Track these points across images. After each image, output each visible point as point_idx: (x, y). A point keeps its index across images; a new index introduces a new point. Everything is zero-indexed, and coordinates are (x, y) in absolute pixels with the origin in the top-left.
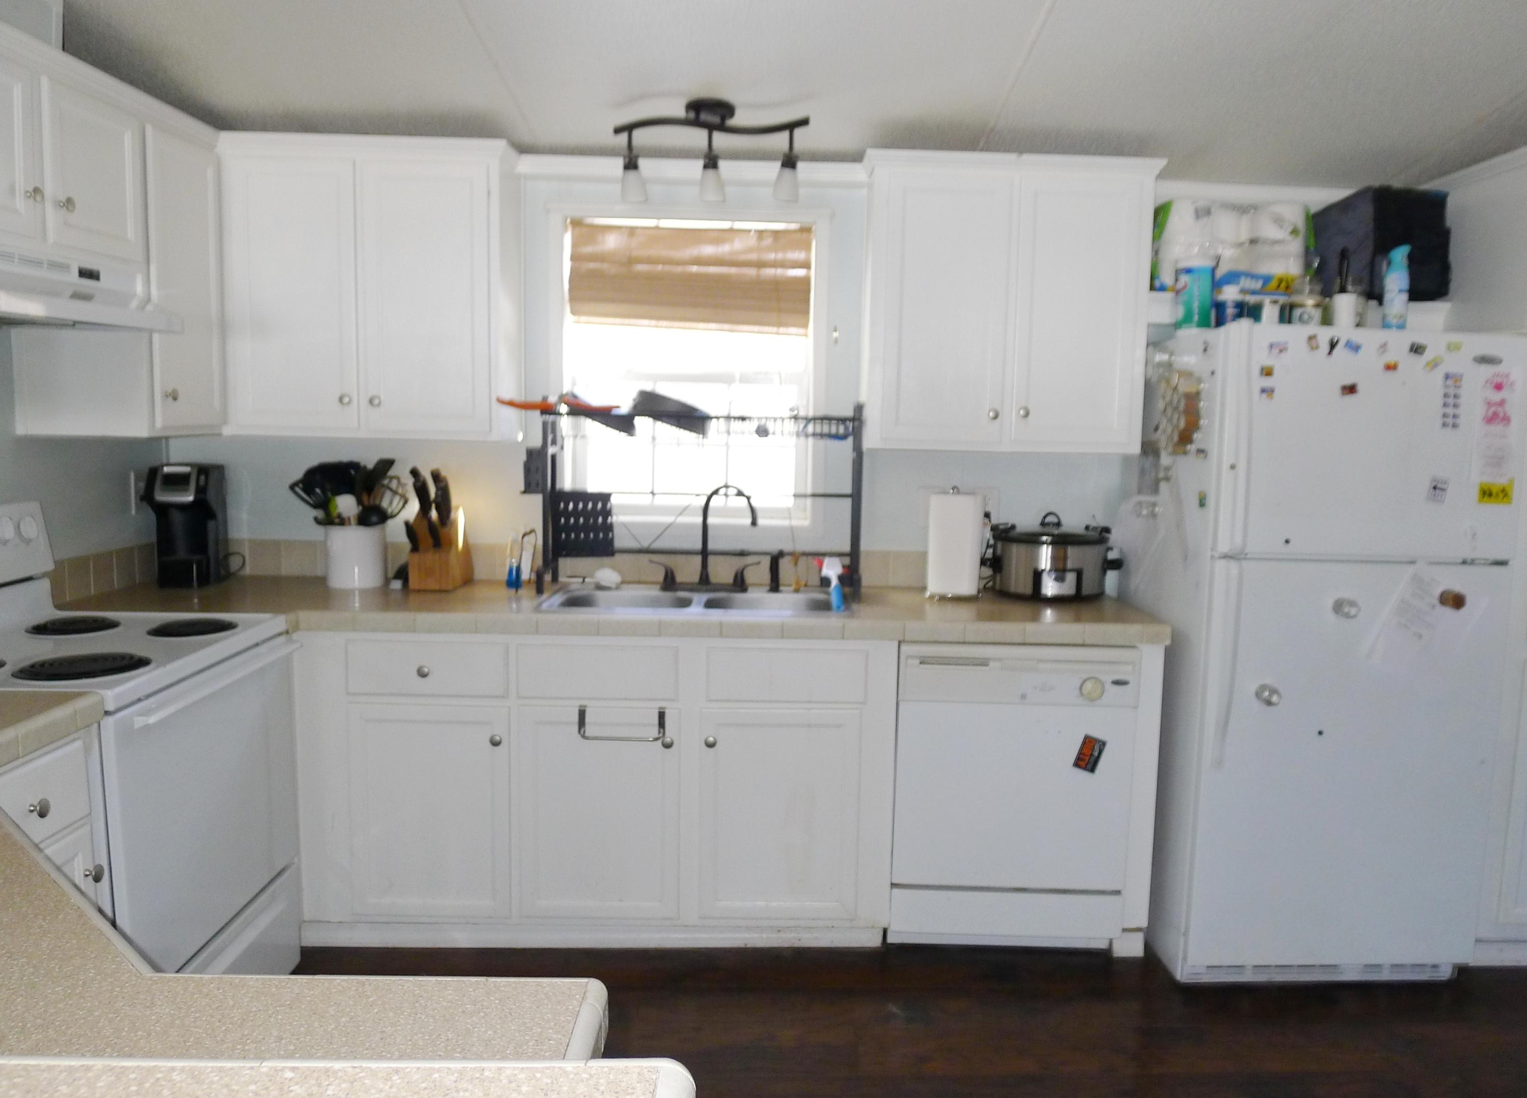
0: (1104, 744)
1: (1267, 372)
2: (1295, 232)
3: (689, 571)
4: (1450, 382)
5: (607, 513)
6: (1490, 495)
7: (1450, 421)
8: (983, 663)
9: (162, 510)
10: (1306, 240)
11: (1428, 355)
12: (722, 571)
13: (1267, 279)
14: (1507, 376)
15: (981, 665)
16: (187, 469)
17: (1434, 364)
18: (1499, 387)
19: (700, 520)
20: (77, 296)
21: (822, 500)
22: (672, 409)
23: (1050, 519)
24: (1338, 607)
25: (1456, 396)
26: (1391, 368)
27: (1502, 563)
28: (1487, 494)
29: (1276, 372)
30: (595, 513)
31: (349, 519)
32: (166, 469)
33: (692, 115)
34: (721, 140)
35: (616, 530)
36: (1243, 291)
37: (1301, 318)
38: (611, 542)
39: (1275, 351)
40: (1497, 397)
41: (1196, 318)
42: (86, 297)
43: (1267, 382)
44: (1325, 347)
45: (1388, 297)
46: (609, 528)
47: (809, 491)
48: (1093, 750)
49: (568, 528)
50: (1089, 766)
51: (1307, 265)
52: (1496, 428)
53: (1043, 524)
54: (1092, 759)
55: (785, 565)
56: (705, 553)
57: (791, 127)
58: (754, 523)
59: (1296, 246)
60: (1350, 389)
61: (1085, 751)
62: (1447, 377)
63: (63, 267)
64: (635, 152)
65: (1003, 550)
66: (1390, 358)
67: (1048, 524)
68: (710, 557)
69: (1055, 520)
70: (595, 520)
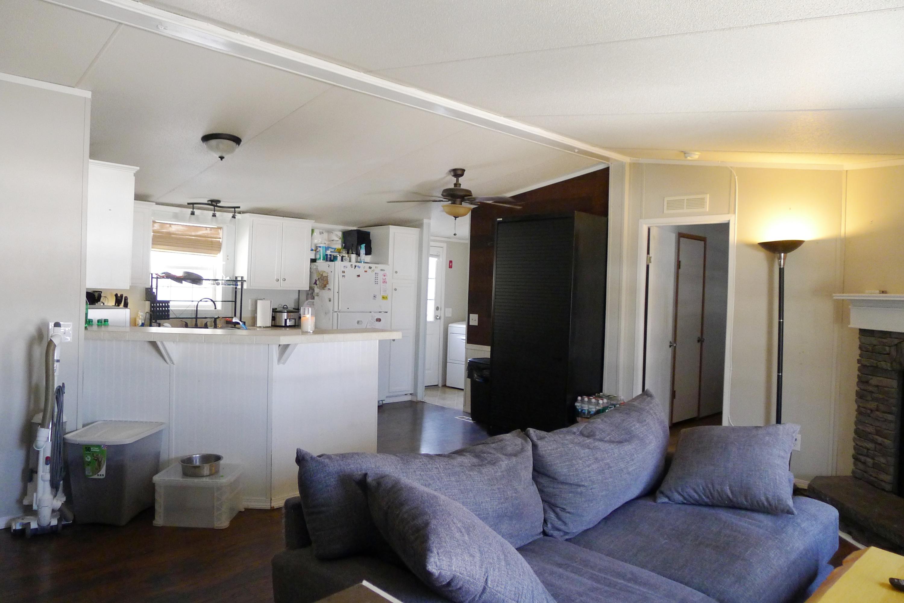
1: (344, 272)
2: (340, 238)
3: (191, 322)
4: (376, 275)
5: (168, 307)
6: (384, 298)
7: (376, 283)
10: (342, 240)
11: (372, 269)
12: (201, 322)
13: (335, 249)
14: (386, 273)
17: (373, 271)
18: (385, 276)
19: (196, 309)
21: (224, 302)
22: (193, 277)
23: (285, 307)
24: (358, 322)
25: (377, 278)
26: (366, 271)
27: (386, 312)
28: (383, 298)
29: (345, 272)
30: (165, 307)
33: (209, 203)
35: (170, 311)
36: (331, 252)
37: (345, 260)
38: (169, 315)
39: (345, 268)
40: (384, 278)
41: (322, 258)
43: (344, 274)
44: (354, 267)
45: (361, 255)
46: (168, 311)
47: (221, 300)
49: (156, 311)
51: (342, 245)
52: (385, 284)
53: (283, 308)
55: (218, 321)
56: (196, 318)
57: (235, 208)
58: (216, 308)
59: (340, 241)
60: (359, 276)
62: (376, 273)
65: (274, 314)
66: (366, 270)
67: (285, 308)
68: (198, 319)
69: (286, 307)
70: (162, 309)
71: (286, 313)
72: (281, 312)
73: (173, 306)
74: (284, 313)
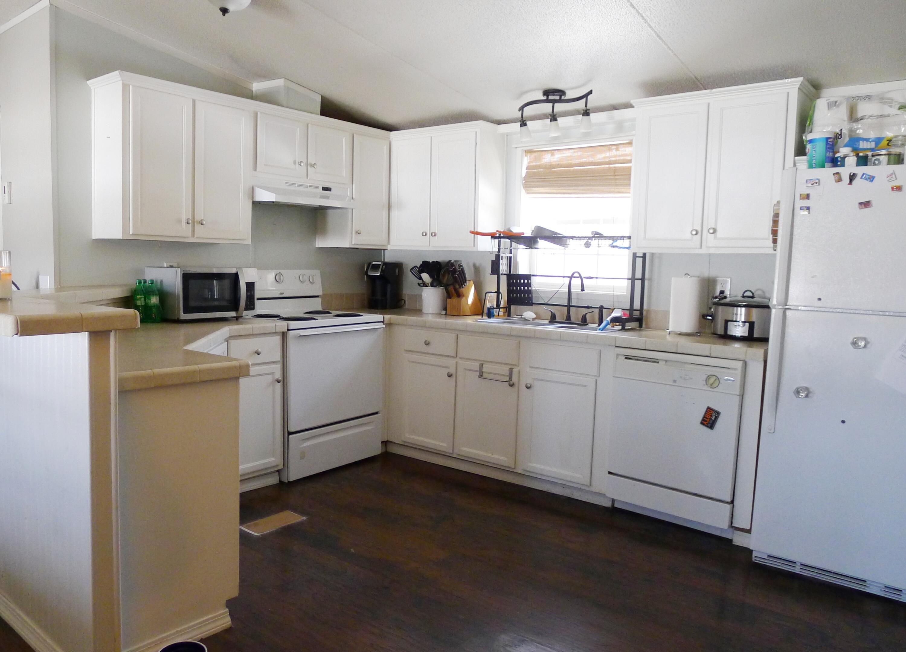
0: (718, 413)
2: (902, 108)
3: (560, 314)
5: (529, 285)
8: (656, 361)
9: (373, 279)
12: (576, 315)
13: (878, 141)
15: (655, 362)
16: (380, 263)
19: (568, 290)
20: (322, 197)
22: (547, 234)
23: (748, 294)
24: (855, 342)
30: (524, 285)
31: (428, 283)
32: (373, 263)
33: (545, 98)
34: (559, 107)
35: (534, 293)
38: (531, 299)
42: (327, 197)
46: (531, 292)
47: (626, 277)
48: (712, 416)
49: (517, 292)
50: (709, 425)
53: (743, 297)
54: (711, 421)
56: (569, 306)
57: (586, 96)
58: (583, 290)
61: (707, 416)
63: (317, 187)
64: (524, 119)
67: (746, 296)
68: (571, 308)
69: (750, 294)
70: (524, 288)
71: (743, 309)
72: (734, 305)
73: (536, 284)
74: (739, 308)
